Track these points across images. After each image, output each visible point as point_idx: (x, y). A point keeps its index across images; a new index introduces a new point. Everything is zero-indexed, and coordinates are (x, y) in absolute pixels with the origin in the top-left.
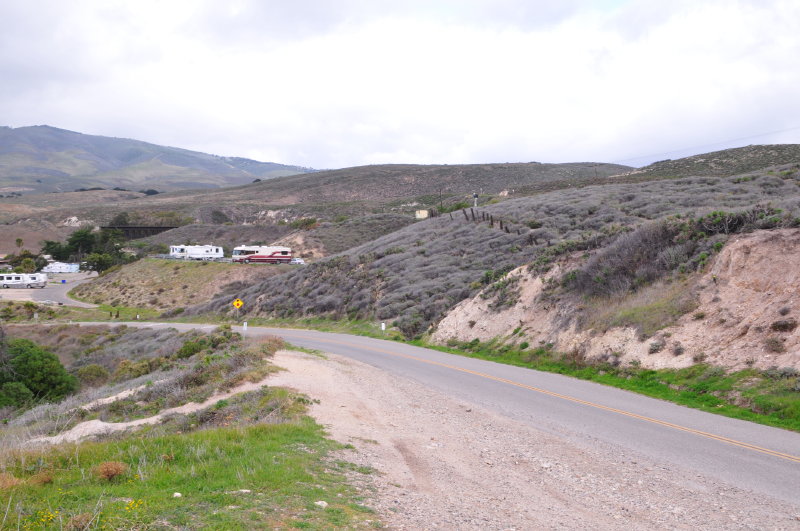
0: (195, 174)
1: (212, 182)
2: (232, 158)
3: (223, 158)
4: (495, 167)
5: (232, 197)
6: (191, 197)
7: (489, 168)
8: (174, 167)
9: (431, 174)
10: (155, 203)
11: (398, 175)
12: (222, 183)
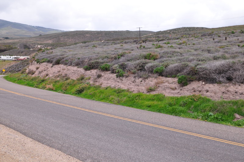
0: (24, 32)
1: (29, 35)
2: (36, 26)
3: (33, 27)
4: (114, 32)
5: (31, 40)
6: (18, 40)
7: (113, 32)
8: (16, 29)
9: (95, 34)
10: (5, 42)
11: (85, 34)
12: (32, 35)
